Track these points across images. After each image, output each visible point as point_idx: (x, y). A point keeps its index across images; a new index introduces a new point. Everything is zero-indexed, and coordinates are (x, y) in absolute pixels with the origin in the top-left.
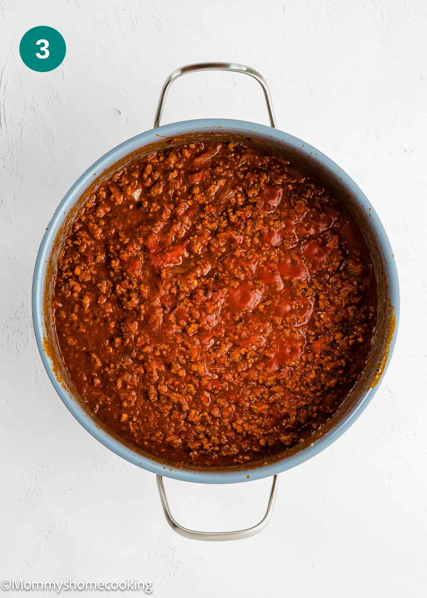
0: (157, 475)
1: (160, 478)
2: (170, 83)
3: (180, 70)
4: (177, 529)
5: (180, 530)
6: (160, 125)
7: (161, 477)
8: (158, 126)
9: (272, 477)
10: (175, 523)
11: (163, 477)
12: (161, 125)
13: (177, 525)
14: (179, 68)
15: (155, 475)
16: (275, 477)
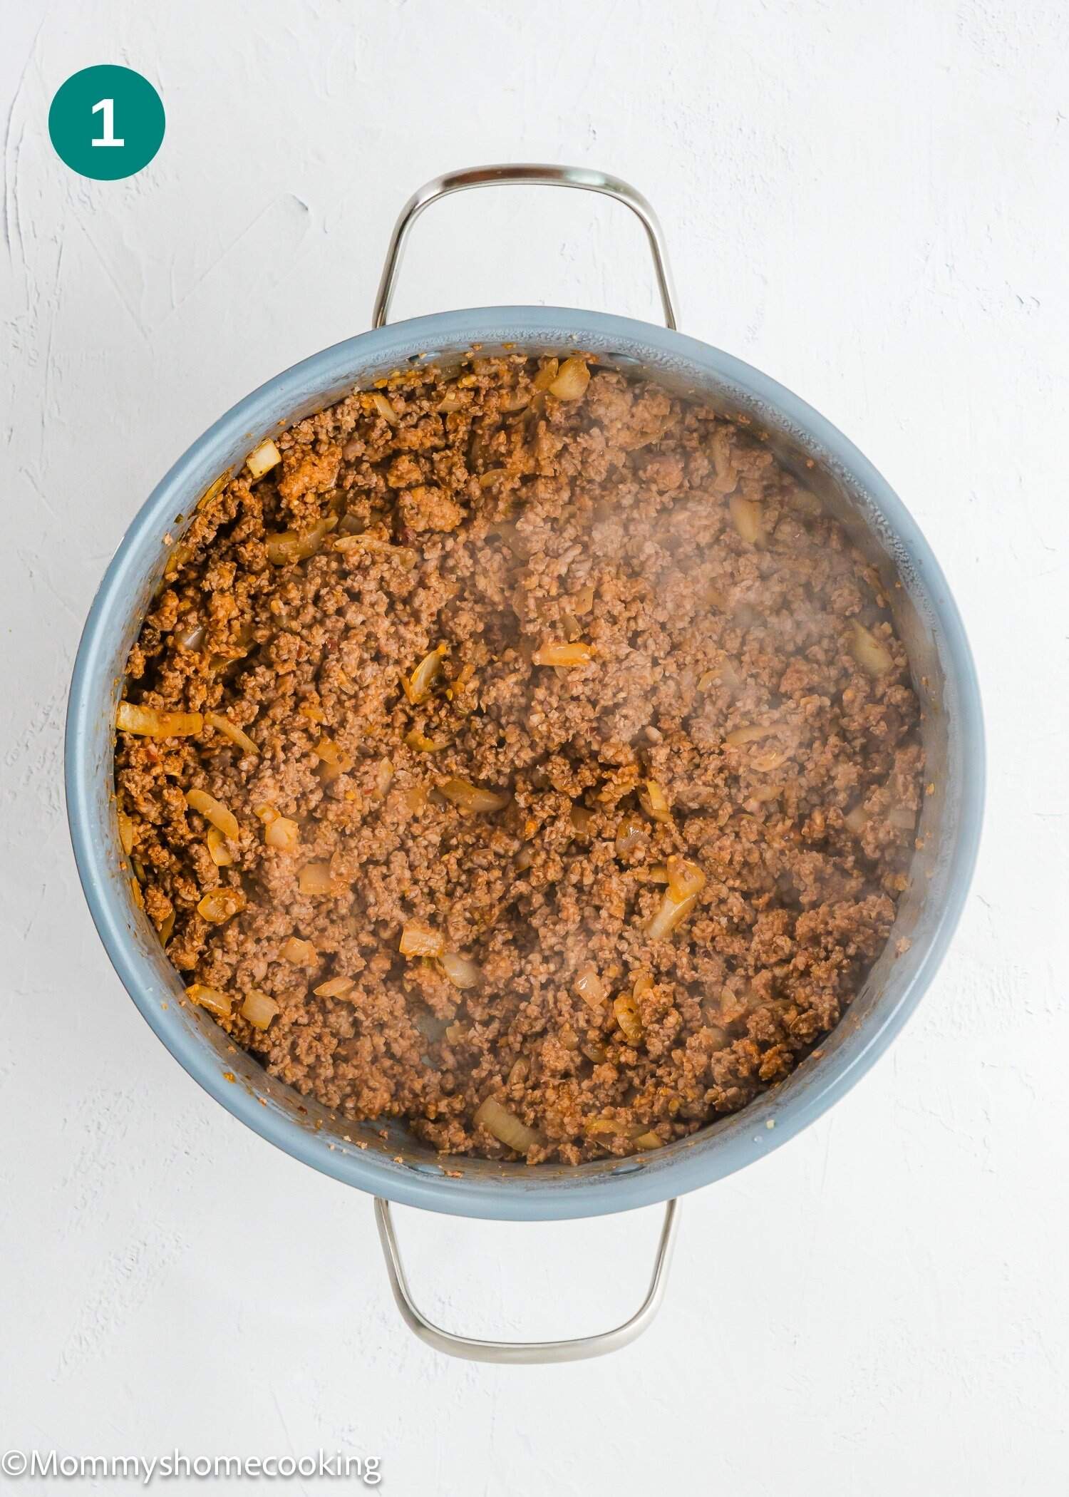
0: (375, 1199)
1: (382, 1207)
2: (416, 214)
3: (441, 182)
4: (423, 1331)
5: (430, 1335)
6: (389, 322)
7: (387, 1203)
8: (383, 324)
9: (663, 1206)
10: (420, 1318)
11: (391, 1204)
13: (422, 1321)
14: (439, 178)
15: (373, 1197)
16: (672, 1204)
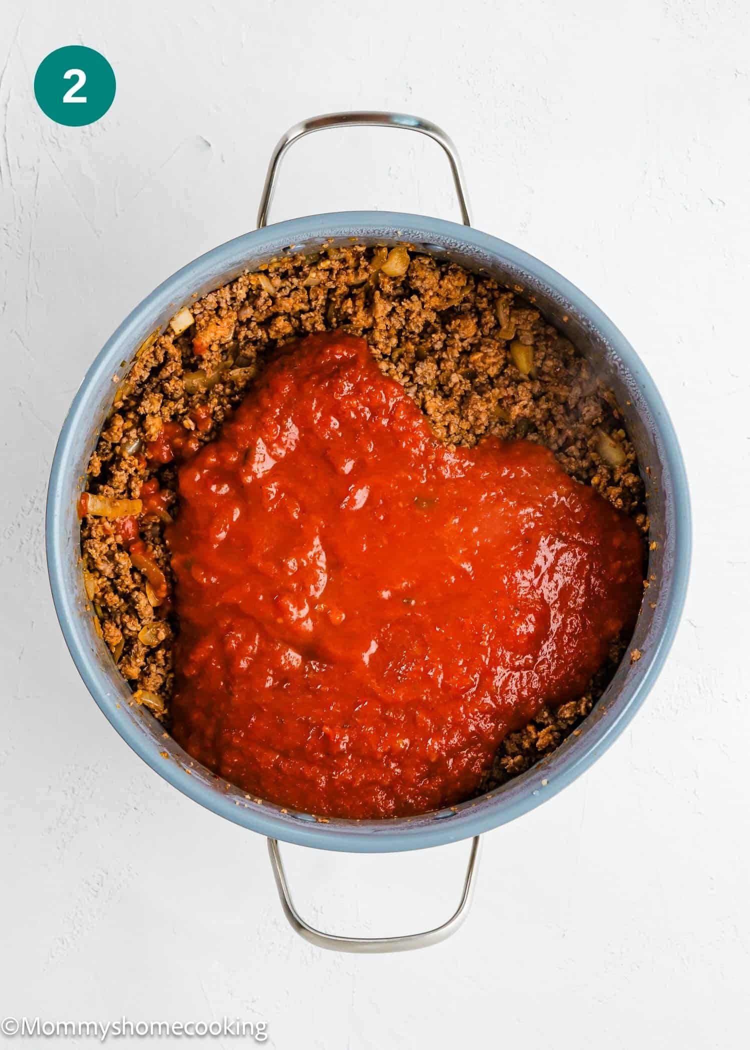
0: (268, 839)
1: (273, 845)
2: (286, 148)
3: (303, 125)
4: (303, 931)
5: (309, 934)
7: (276, 842)
8: (264, 225)
9: (470, 841)
10: (300, 922)
11: (279, 842)
12: (269, 222)
13: (302, 924)
14: (302, 122)
15: (266, 837)
16: (476, 839)
